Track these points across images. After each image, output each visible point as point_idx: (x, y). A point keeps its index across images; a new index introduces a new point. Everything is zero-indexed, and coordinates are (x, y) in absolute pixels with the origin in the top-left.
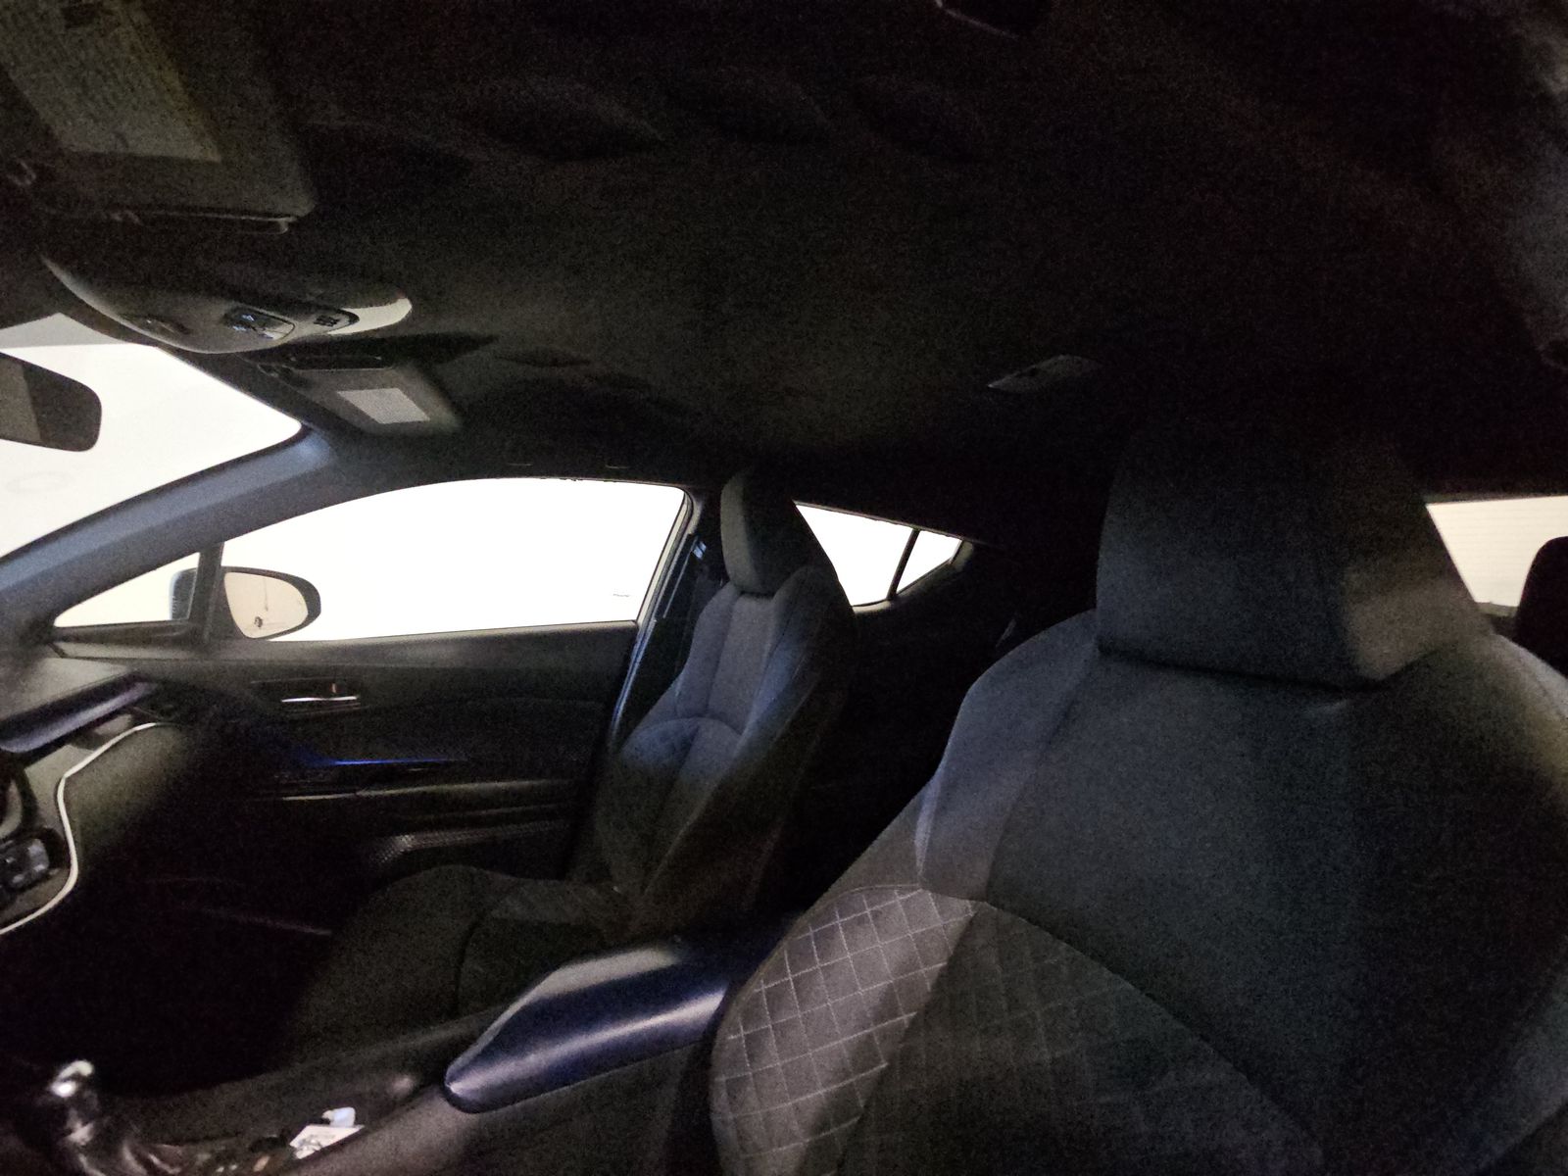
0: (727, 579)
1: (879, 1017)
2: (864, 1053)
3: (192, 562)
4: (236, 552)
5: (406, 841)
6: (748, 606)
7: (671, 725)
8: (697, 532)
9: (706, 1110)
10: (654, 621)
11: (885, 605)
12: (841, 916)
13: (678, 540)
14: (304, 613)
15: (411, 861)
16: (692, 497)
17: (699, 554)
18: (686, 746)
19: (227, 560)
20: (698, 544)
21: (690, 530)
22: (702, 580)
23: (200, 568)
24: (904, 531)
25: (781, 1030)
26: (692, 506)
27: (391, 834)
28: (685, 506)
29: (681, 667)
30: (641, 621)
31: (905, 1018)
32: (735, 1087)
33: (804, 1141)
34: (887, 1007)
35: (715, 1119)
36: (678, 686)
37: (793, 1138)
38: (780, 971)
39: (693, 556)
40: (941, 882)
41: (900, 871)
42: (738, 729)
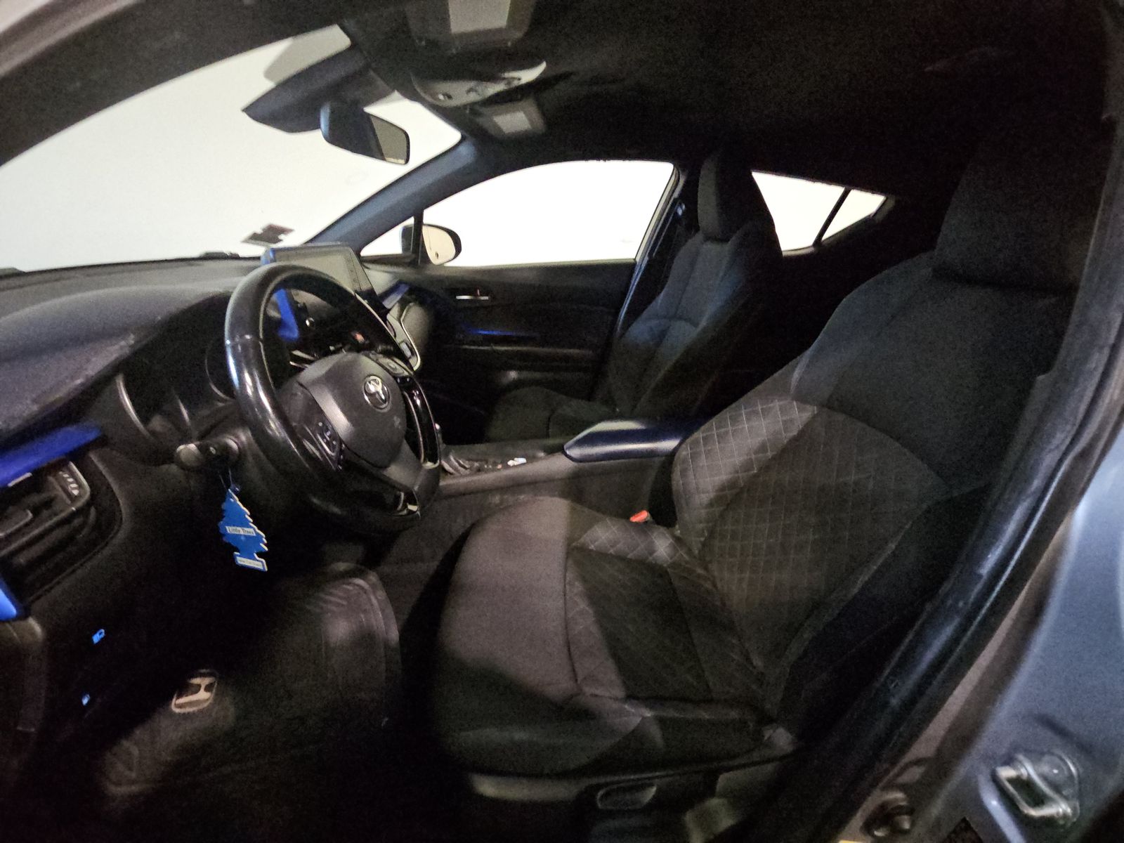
0: (697, 229)
1: (756, 453)
2: (747, 466)
3: (411, 222)
4: (430, 215)
5: (513, 375)
6: (711, 249)
7: (654, 323)
8: (681, 195)
9: (669, 479)
10: (647, 258)
11: (812, 249)
12: (745, 409)
13: (667, 202)
14: (453, 251)
15: (517, 384)
16: (680, 172)
17: (680, 212)
18: (662, 335)
19: (425, 221)
20: (680, 205)
21: (676, 195)
22: (680, 229)
23: (415, 224)
24: (838, 191)
25: (708, 453)
26: (679, 179)
27: (507, 370)
28: (674, 176)
29: (662, 288)
30: (638, 260)
31: (770, 454)
32: (684, 473)
33: (712, 495)
34: (763, 448)
35: (674, 483)
36: (661, 298)
37: (708, 492)
38: (710, 429)
39: (676, 213)
40: (802, 398)
41: (783, 391)
42: (696, 325)
